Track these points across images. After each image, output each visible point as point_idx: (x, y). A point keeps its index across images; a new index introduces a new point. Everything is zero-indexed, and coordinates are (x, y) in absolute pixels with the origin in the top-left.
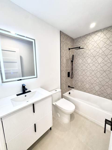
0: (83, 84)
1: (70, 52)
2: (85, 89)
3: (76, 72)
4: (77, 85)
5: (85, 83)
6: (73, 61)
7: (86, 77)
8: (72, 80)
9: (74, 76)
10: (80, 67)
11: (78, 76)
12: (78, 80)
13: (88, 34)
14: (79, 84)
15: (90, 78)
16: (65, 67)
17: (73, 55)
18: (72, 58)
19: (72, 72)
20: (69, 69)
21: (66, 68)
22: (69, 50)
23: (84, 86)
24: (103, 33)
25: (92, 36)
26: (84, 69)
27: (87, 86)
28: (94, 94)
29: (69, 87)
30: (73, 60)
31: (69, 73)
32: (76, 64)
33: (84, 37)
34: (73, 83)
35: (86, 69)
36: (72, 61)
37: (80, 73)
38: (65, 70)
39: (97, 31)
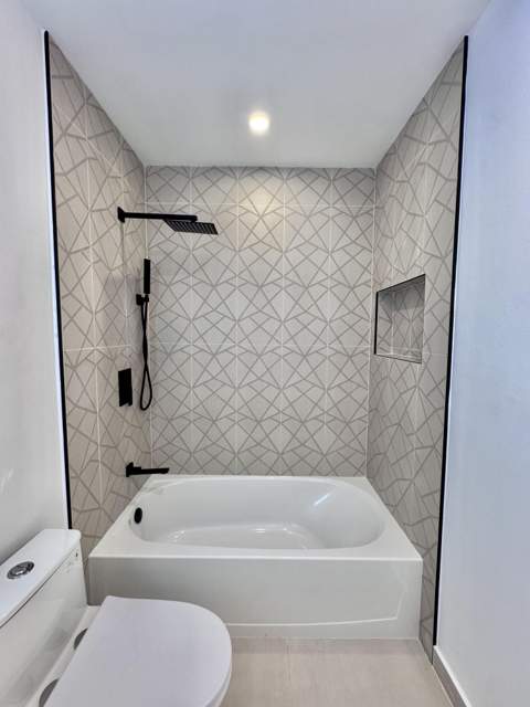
0: (214, 434)
1: (127, 239)
2: (226, 457)
3: (169, 368)
4: (177, 442)
5: (223, 424)
6: (147, 299)
7: (226, 392)
8: (148, 420)
9: (159, 392)
10: (191, 334)
11: (181, 392)
12: (183, 410)
13: (224, 168)
14: (193, 437)
15: (246, 393)
16: (95, 335)
17: (147, 263)
18: (138, 281)
19: (146, 369)
20: (127, 352)
21: (105, 339)
22: (119, 222)
23: (222, 443)
24: (288, 186)
25: (242, 182)
26: (214, 346)
27: (237, 437)
28: (271, 471)
29: (132, 470)
30: (147, 289)
31: (125, 377)
32: (169, 317)
33: (203, 174)
34: (153, 435)
35: (225, 347)
36: (138, 297)
37: (192, 371)
38: (96, 357)
39: (261, 169)
